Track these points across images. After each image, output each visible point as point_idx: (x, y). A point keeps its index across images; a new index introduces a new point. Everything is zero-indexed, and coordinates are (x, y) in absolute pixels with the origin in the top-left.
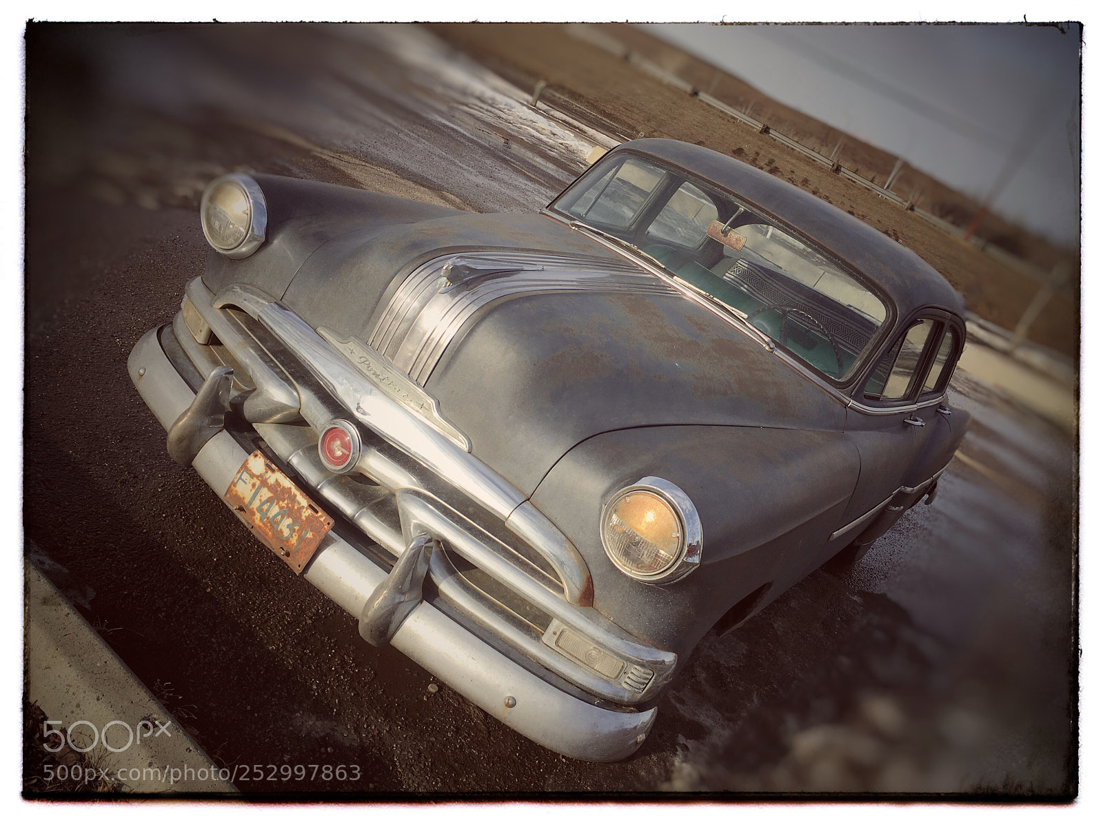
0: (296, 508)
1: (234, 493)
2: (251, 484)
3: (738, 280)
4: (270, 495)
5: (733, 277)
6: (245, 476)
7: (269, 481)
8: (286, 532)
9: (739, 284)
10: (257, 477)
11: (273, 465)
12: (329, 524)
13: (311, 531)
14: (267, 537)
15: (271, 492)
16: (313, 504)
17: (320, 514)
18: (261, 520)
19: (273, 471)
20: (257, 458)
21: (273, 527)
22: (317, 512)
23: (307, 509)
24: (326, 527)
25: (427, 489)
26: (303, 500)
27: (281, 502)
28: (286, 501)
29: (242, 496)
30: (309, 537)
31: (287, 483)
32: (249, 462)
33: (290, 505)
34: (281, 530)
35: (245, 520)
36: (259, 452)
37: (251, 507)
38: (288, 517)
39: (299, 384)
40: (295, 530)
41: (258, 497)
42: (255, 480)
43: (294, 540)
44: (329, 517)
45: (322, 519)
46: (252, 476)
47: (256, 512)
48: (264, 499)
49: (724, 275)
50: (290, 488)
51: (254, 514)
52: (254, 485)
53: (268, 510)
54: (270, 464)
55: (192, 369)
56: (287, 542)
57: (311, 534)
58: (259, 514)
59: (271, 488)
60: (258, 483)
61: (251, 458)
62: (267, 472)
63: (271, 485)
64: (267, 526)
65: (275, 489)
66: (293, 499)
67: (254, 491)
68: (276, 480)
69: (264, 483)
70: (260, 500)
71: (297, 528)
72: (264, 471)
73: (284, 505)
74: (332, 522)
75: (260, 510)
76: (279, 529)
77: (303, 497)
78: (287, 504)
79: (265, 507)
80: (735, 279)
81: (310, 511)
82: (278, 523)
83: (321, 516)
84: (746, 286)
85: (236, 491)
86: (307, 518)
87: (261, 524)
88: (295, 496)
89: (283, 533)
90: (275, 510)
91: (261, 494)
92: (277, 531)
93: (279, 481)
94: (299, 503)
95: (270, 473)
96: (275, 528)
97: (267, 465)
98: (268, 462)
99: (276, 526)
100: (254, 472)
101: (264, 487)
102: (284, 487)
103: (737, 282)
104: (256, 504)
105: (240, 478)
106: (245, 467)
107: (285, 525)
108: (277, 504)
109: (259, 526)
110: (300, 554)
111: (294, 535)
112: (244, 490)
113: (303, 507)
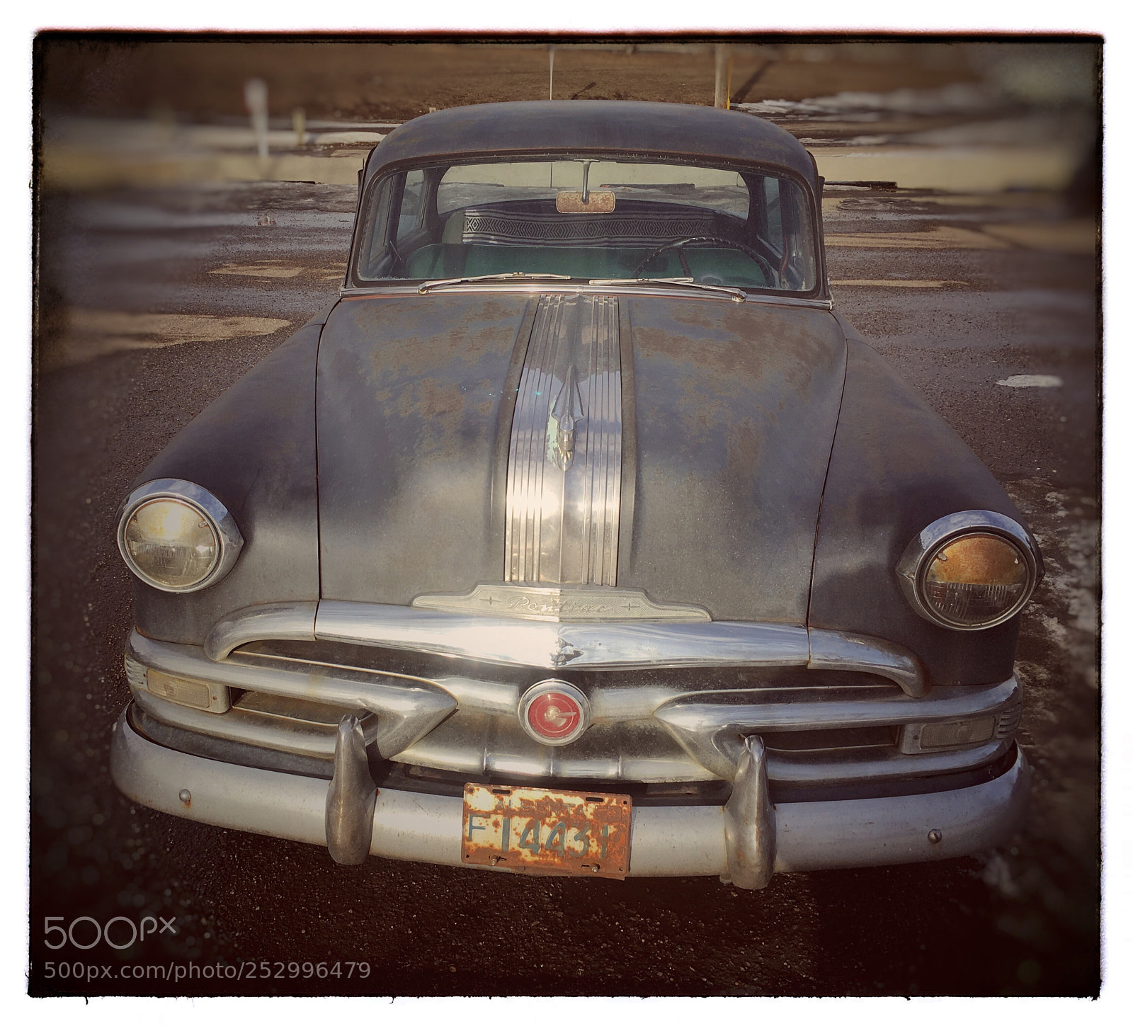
0: (571, 812)
1: (474, 848)
2: (491, 825)
3: (481, 236)
4: (526, 820)
5: (472, 235)
6: (477, 821)
7: (513, 807)
8: (579, 846)
9: (484, 239)
10: (495, 812)
11: (502, 786)
12: (625, 803)
13: (610, 823)
14: (554, 867)
15: (525, 816)
16: (590, 795)
17: (606, 800)
18: (533, 853)
19: (508, 793)
20: (476, 793)
21: (557, 851)
22: (602, 800)
23: (587, 805)
24: (624, 808)
25: (685, 691)
26: (574, 800)
27: (547, 820)
28: (554, 814)
29: (487, 846)
30: (611, 832)
31: (537, 794)
32: (469, 803)
33: (562, 815)
34: (569, 848)
35: (511, 867)
36: (472, 785)
37: (510, 848)
38: (569, 829)
39: (431, 677)
40: (588, 836)
41: (512, 833)
42: (493, 817)
43: (594, 847)
44: (619, 796)
45: (614, 803)
46: (487, 815)
47: (521, 850)
48: (521, 829)
49: (463, 238)
50: (547, 797)
51: (520, 854)
52: (496, 824)
53: (536, 838)
54: (497, 788)
55: (244, 749)
56: (587, 855)
57: (612, 827)
58: (526, 850)
59: (521, 813)
60: (500, 818)
61: (468, 797)
62: (502, 800)
63: (520, 809)
64: (548, 855)
65: (527, 809)
66: (560, 806)
67: (500, 830)
68: (521, 800)
69: (509, 813)
70: (517, 834)
71: (589, 833)
72: (497, 800)
73: (553, 819)
74: (628, 798)
75: (524, 844)
76: (566, 849)
77: (571, 796)
78: (558, 816)
79: (530, 837)
80: (477, 236)
81: (592, 806)
82: (560, 843)
83: (610, 801)
84: (493, 237)
85: (476, 845)
86: (595, 813)
87: (537, 858)
88: (560, 801)
89: (573, 849)
90: (545, 832)
91: (514, 827)
92: (565, 852)
93: (525, 798)
94: (572, 806)
95: (506, 798)
96: (561, 850)
97: (495, 792)
98: (493, 787)
99: (559, 848)
100: (487, 810)
101: (512, 817)
102: (537, 801)
103: (482, 238)
104: (514, 842)
105: (472, 827)
106: (468, 813)
107: (571, 839)
108: (543, 824)
109: (536, 862)
110: (612, 857)
111: (591, 843)
112: (487, 836)
113: (581, 806)
